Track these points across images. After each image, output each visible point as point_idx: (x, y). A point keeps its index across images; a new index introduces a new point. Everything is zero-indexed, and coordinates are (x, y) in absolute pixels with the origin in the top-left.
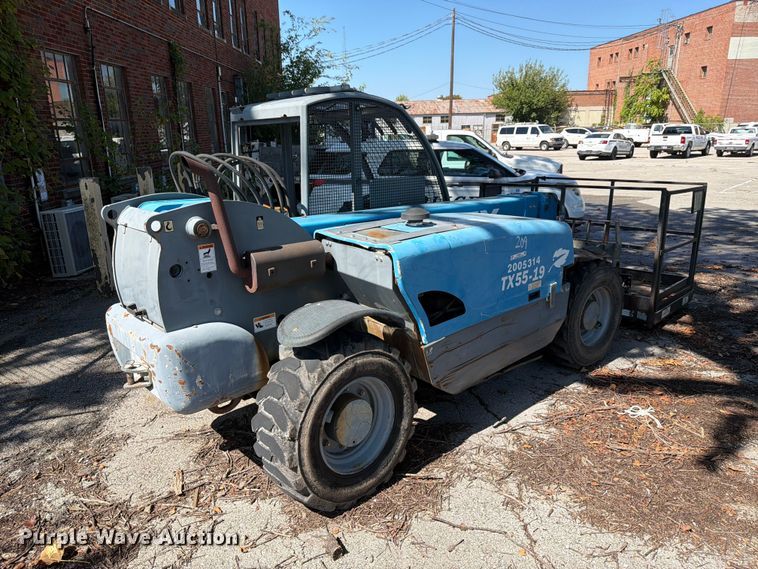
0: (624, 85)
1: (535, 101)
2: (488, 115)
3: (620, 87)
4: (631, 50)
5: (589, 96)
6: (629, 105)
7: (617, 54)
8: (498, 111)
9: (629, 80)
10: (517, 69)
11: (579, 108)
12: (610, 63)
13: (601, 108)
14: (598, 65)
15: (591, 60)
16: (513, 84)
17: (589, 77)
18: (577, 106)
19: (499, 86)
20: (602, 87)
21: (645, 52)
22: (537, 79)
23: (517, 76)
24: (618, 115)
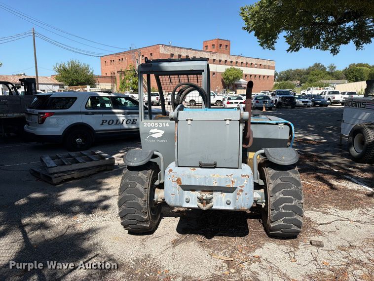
0: (119, 74)
1: (79, 79)
2: (55, 85)
3: (117, 75)
4: (120, 60)
5: (104, 78)
6: (123, 83)
7: (114, 60)
8: (60, 83)
9: (121, 72)
10: (66, 63)
11: (100, 84)
12: (111, 64)
13: (110, 84)
14: (105, 65)
15: (101, 62)
16: (65, 70)
17: (102, 70)
18: (99, 82)
19: (59, 70)
20: (109, 75)
21: (126, 61)
22: (78, 68)
23: (67, 66)
24: (118, 88)
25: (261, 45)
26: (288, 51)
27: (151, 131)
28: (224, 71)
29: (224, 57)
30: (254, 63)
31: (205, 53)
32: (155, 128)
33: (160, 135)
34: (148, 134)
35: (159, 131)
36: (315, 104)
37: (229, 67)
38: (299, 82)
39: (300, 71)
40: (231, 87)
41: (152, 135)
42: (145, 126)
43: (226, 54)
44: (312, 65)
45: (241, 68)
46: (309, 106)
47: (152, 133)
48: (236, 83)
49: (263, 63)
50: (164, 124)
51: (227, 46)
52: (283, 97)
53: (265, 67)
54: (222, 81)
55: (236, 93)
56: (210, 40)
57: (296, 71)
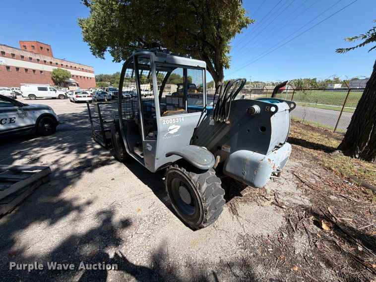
25: (94, 54)
26: (113, 61)
27: (169, 128)
28: (52, 71)
29: (48, 59)
30: (77, 67)
31: (25, 52)
32: (173, 124)
33: (176, 131)
34: (166, 131)
35: (177, 126)
36: (132, 96)
37: (56, 68)
38: (109, 83)
39: (109, 76)
40: (62, 84)
41: (170, 132)
42: (164, 124)
43: (49, 56)
44: (115, 73)
45: (68, 70)
46: (130, 98)
47: (170, 130)
48: (66, 81)
49: (85, 68)
50: (180, 119)
51: (48, 50)
52: (114, 93)
53: (86, 71)
54: (52, 79)
55: (69, 89)
56: (28, 41)
57: (106, 75)
